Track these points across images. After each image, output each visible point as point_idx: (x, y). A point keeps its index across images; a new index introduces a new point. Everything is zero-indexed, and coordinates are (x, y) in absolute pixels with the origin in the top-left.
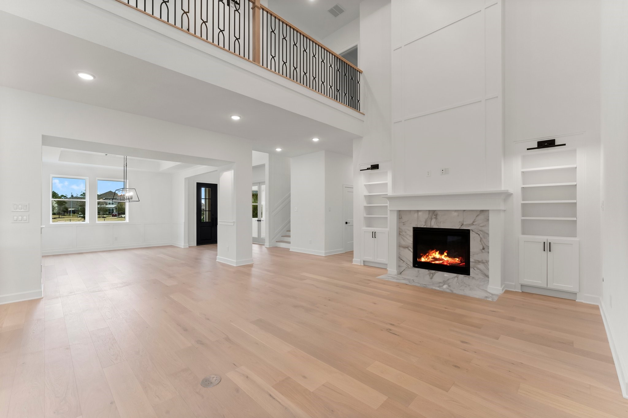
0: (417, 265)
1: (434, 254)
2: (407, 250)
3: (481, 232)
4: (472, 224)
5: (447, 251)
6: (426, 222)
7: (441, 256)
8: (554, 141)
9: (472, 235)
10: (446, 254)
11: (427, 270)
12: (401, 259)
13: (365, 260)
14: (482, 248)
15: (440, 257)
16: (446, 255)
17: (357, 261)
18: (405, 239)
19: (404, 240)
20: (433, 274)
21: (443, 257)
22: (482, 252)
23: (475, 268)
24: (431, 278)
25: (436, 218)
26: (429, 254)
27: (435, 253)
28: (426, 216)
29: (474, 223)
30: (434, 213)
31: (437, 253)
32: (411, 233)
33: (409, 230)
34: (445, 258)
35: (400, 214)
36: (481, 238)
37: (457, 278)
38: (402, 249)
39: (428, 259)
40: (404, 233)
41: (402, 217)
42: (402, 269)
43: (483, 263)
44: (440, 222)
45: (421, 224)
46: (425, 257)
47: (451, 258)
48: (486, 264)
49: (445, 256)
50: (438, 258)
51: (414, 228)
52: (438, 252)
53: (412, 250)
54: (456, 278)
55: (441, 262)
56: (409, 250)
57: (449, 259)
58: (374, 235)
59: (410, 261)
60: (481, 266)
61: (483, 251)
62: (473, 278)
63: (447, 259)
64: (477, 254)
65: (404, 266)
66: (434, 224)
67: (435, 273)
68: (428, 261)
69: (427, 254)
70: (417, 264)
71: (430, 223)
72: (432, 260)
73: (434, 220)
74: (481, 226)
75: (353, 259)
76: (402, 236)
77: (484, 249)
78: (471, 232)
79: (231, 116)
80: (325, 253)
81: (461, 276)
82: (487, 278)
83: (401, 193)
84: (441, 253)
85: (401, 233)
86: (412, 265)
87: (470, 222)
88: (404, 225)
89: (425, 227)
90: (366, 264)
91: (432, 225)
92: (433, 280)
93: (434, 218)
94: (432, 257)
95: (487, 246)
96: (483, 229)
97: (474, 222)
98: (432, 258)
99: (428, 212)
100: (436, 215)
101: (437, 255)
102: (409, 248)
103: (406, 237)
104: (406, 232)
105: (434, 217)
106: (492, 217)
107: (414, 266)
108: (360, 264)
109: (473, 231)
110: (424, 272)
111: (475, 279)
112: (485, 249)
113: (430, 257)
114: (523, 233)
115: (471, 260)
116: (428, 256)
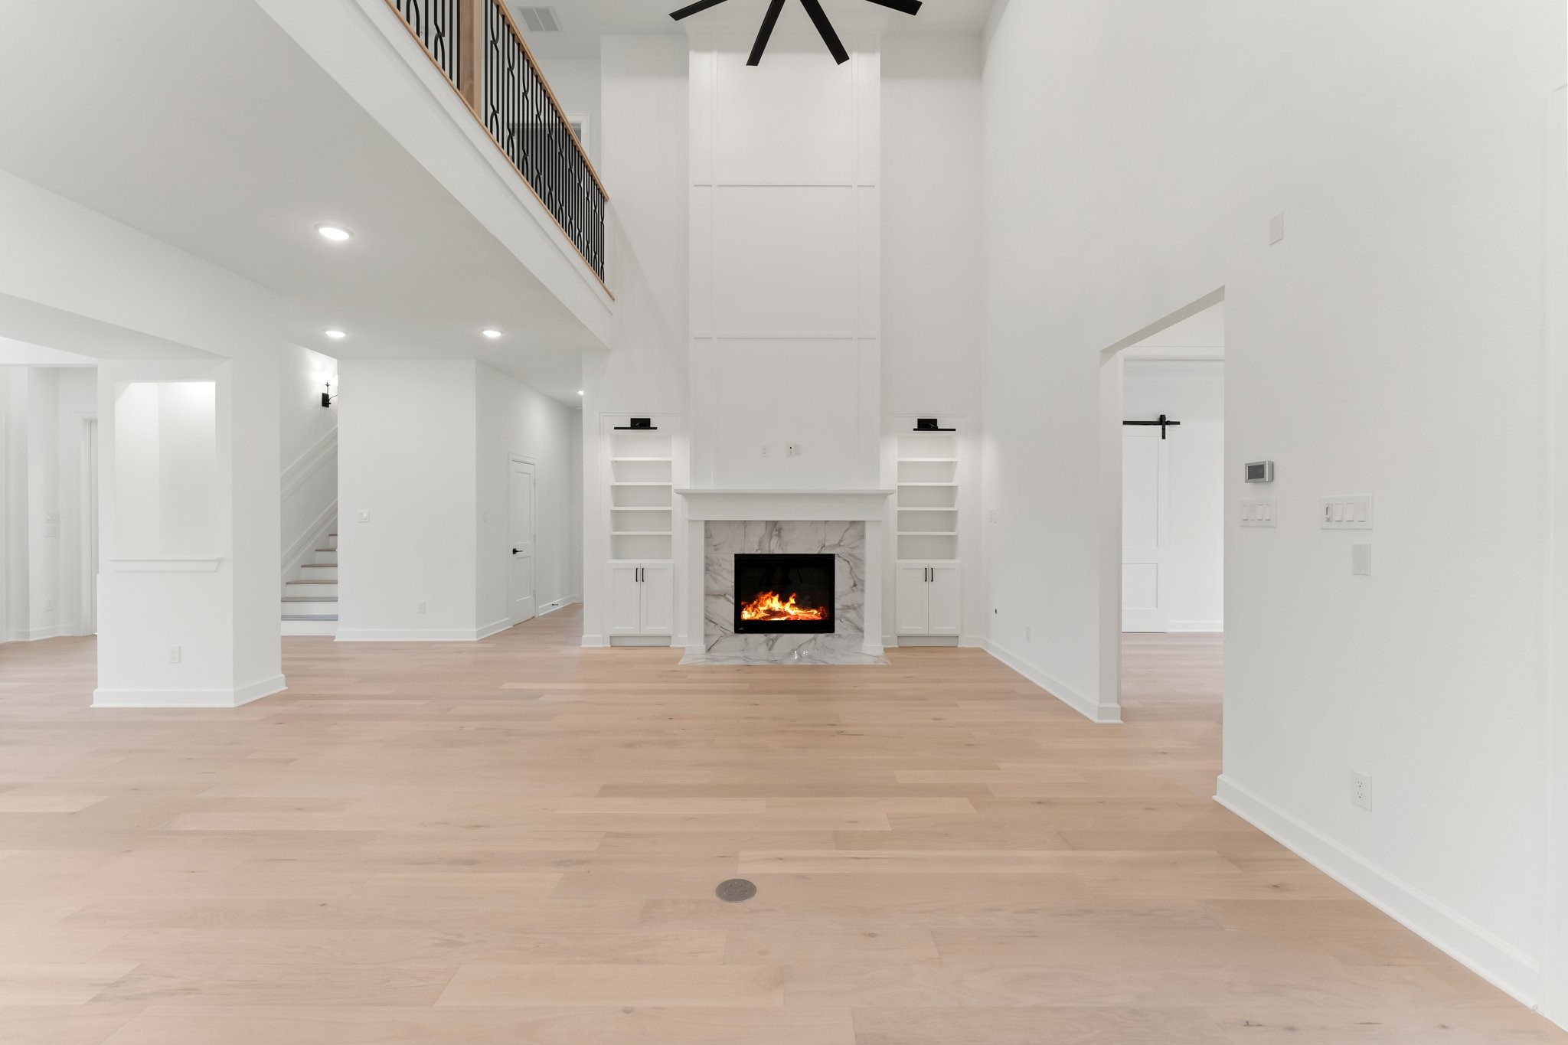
0: (741, 629)
1: (768, 602)
2: (722, 601)
3: (851, 558)
4: (839, 545)
5: (794, 595)
6: (760, 543)
7: (783, 605)
8: (935, 421)
9: (838, 563)
10: (792, 601)
11: (763, 635)
12: (711, 621)
13: (614, 633)
14: (852, 584)
15: (782, 607)
16: (794, 603)
17: (593, 637)
18: (719, 578)
19: (715, 580)
20: (774, 641)
21: (787, 607)
22: (853, 591)
23: (843, 620)
24: (770, 649)
25: (779, 536)
26: (759, 602)
27: (772, 600)
28: (761, 531)
29: (842, 544)
30: (775, 527)
31: (776, 599)
32: (731, 566)
33: (726, 561)
34: (791, 610)
35: (710, 527)
36: (851, 569)
37: (815, 640)
38: (712, 599)
39: (757, 612)
40: (716, 567)
41: (711, 535)
42: (713, 640)
43: (855, 609)
44: (787, 543)
45: (752, 548)
46: (750, 609)
47: (804, 610)
48: (858, 609)
49: (792, 604)
50: (777, 609)
51: (736, 555)
52: (777, 596)
53: (733, 601)
54: (813, 641)
55: (783, 619)
56: (728, 600)
57: (800, 611)
58: (640, 575)
59: (730, 623)
60: (851, 615)
61: (855, 589)
62: (840, 635)
63: (795, 611)
64: (846, 595)
65: (717, 632)
66: (775, 548)
67: (777, 639)
68: (757, 617)
69: (755, 602)
70: (743, 627)
71: (767, 545)
72: (766, 615)
73: (775, 540)
74: (851, 548)
75: (584, 636)
76: (714, 575)
77: (855, 585)
78: (836, 557)
79: (317, 227)
80: (478, 633)
81: (821, 637)
82: (859, 633)
83: (710, 485)
84: (784, 600)
85: (710, 568)
86: (732, 629)
87: (835, 541)
88: (716, 550)
89: (759, 552)
90: (617, 642)
91: (771, 549)
92: (773, 651)
93: (776, 535)
94: (765, 608)
95: (860, 580)
96: (855, 552)
97: (841, 541)
98: (765, 611)
99: (764, 525)
100: (779, 530)
101: (775, 604)
102: (727, 596)
103: (720, 575)
104: (720, 565)
105: (774, 533)
106: (870, 533)
107: (737, 631)
108: (601, 646)
109: (839, 557)
110: (757, 639)
111: (843, 638)
112: (857, 585)
113: (762, 609)
114: (900, 557)
115: (837, 605)
116: (755, 606)
